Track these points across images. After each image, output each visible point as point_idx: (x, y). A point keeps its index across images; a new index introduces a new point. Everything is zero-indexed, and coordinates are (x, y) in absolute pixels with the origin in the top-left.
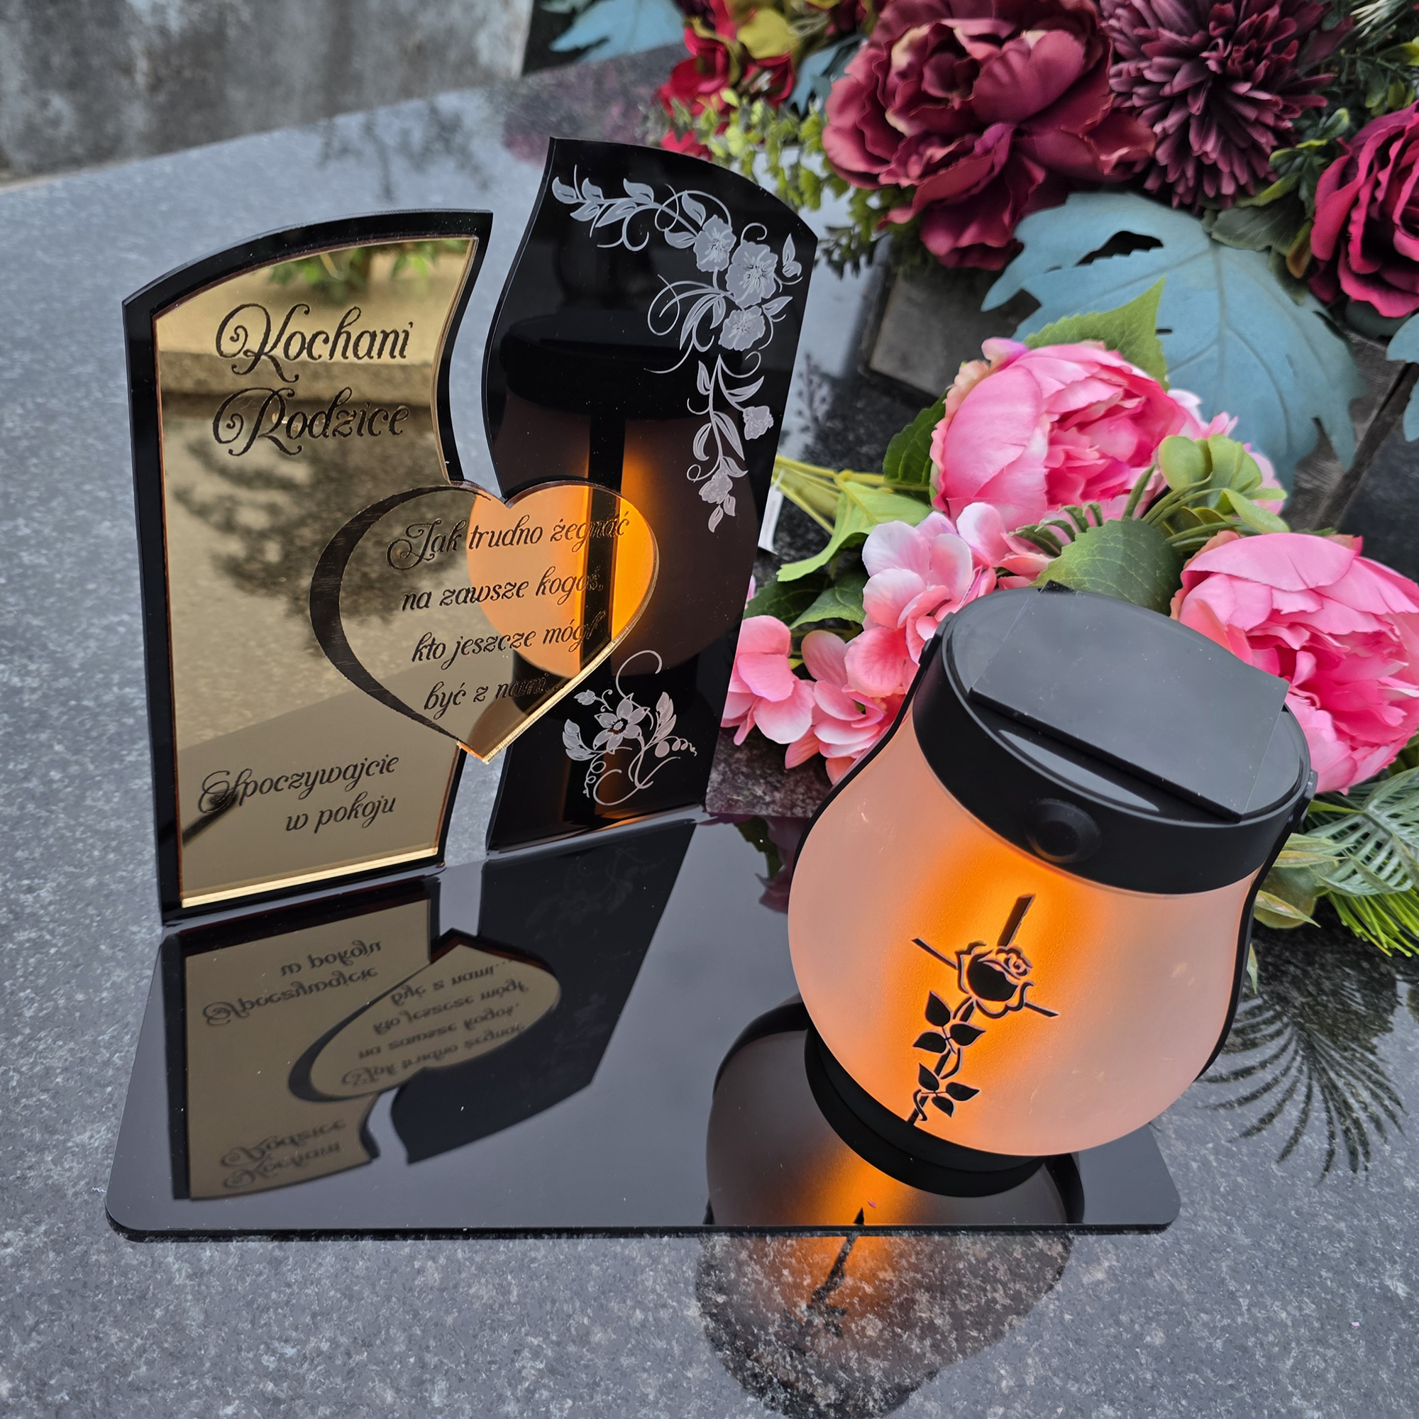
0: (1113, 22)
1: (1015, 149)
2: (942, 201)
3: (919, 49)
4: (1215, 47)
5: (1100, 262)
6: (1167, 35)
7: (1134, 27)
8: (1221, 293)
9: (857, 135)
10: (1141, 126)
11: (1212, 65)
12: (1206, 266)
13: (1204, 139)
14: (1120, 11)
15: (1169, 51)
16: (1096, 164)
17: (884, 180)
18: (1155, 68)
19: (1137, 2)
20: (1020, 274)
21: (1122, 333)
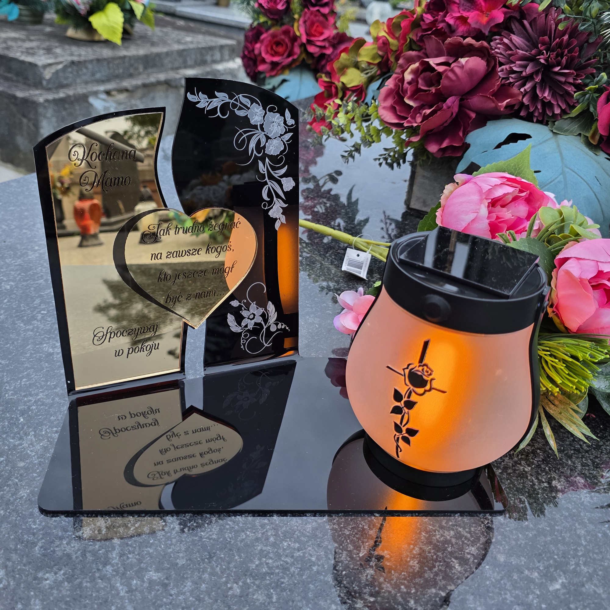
0: (496, 50)
1: (461, 106)
2: (432, 130)
3: (415, 72)
4: (543, 54)
5: (503, 146)
6: (521, 52)
7: (507, 51)
8: (561, 154)
9: (393, 109)
10: (515, 90)
11: (542, 61)
12: (552, 143)
13: (544, 92)
14: (499, 46)
15: (522, 58)
16: (496, 107)
17: (406, 125)
18: (517, 66)
19: (506, 41)
20: (470, 157)
21: (515, 169)
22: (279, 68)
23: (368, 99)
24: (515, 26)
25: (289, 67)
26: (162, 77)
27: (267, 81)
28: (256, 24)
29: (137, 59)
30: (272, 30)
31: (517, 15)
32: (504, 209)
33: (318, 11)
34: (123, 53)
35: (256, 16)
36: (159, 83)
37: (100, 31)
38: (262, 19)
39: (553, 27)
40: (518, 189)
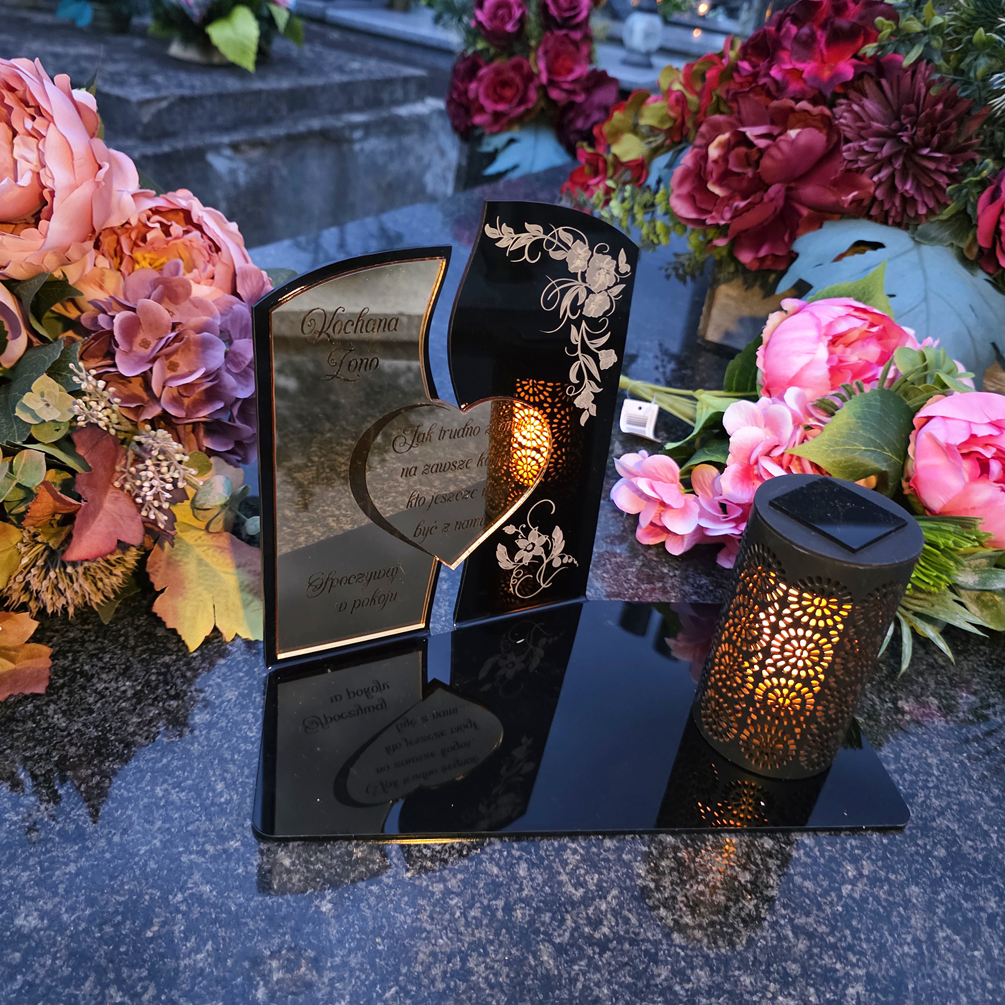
0: (842, 121)
1: (788, 198)
2: (746, 230)
3: (724, 146)
4: (906, 129)
5: (846, 259)
6: (876, 125)
7: (855, 122)
8: (924, 272)
9: (691, 198)
10: (865, 180)
11: (905, 139)
12: (913, 256)
13: (904, 183)
14: (845, 114)
15: (878, 134)
16: (838, 203)
17: (709, 222)
18: (870, 144)
19: (856, 107)
20: (798, 271)
21: (864, 294)
22: (504, 121)
23: (652, 181)
24: (869, 86)
25: (520, 121)
26: (316, 124)
27: (486, 140)
28: (470, 52)
29: (278, 95)
30: (497, 63)
31: (872, 71)
32: (849, 350)
33: (566, 35)
34: (258, 85)
35: (471, 39)
36: (311, 134)
37: (223, 49)
38: (480, 45)
39: (923, 91)
40: (868, 323)
